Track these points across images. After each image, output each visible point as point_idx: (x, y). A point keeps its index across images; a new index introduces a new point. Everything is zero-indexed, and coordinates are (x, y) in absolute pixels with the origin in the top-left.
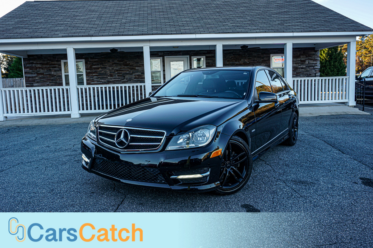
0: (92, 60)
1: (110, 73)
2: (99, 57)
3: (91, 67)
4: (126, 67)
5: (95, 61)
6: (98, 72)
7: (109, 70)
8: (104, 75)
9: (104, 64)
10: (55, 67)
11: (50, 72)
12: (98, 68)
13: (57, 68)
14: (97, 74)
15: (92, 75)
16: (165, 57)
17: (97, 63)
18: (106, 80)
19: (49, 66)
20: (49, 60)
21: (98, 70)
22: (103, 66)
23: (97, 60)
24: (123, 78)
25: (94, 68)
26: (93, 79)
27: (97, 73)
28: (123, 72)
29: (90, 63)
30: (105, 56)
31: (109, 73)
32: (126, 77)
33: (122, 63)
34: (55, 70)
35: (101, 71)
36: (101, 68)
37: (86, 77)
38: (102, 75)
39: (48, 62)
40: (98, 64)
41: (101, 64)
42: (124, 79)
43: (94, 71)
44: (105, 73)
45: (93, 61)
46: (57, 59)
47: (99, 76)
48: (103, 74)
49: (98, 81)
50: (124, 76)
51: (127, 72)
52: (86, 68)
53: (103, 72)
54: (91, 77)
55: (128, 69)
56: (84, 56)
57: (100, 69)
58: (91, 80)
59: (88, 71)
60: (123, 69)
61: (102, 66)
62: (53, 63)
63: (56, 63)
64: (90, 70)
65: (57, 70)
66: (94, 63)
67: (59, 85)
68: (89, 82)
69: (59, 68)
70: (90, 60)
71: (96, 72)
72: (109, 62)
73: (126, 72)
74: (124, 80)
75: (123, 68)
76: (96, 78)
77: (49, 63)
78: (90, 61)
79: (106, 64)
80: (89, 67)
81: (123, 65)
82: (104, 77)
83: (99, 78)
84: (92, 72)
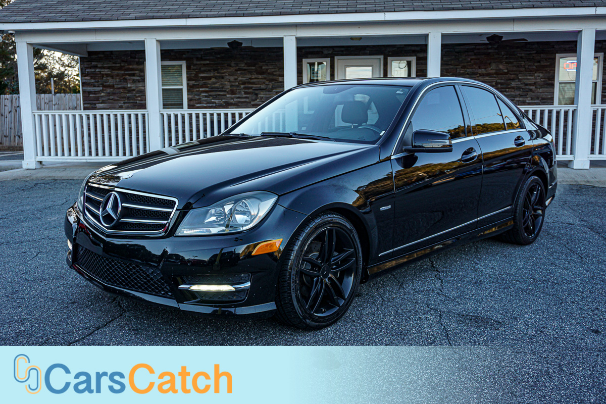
0: (198, 63)
1: (231, 87)
2: (212, 58)
3: (196, 75)
4: (260, 77)
5: (204, 64)
6: (210, 84)
7: (230, 81)
8: (220, 91)
9: (220, 71)
10: (134, 75)
11: (125, 84)
12: (210, 78)
13: (138, 76)
14: (207, 89)
15: (198, 90)
16: (336, 58)
17: (208, 68)
18: (223, 100)
19: (123, 72)
20: (123, 61)
21: (209, 82)
22: (218, 73)
23: (208, 62)
24: (254, 98)
25: (203, 77)
26: (200, 99)
27: (207, 87)
28: (255, 86)
29: (195, 68)
30: (223, 55)
31: (229, 87)
32: (259, 96)
33: (253, 68)
34: (133, 80)
35: (215, 83)
36: (215, 77)
37: (188, 95)
38: (216, 91)
39: (122, 65)
40: (210, 71)
41: (215, 70)
42: (256, 100)
43: (201, 83)
44: (221, 86)
45: (201, 64)
46: (137, 60)
47: (210, 93)
48: (217, 89)
49: (208, 103)
50: (257, 95)
51: (262, 86)
52: (187, 77)
53: (217, 85)
54: (195, 95)
55: (264, 81)
56: (185, 54)
57: (213, 80)
58: (195, 100)
59: (192, 83)
60: (255, 80)
61: (216, 74)
62: (131, 67)
63: (135, 66)
64: (196, 81)
65: (137, 80)
66: (202, 69)
67: (139, 107)
68: (192, 103)
69: (140, 76)
70: (195, 62)
71: (204, 85)
72: (229, 65)
73: (259, 86)
74: (256, 102)
75: (256, 78)
76: (206, 96)
77: (124, 66)
78: (196, 64)
79: (225, 71)
80: (193, 75)
81: (255, 73)
82: (219, 95)
83: (210, 95)
84: (198, 85)
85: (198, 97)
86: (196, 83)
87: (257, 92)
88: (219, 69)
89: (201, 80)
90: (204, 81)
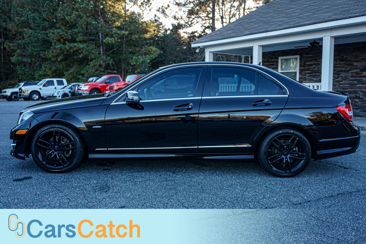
0: (306, 56)
2: (313, 52)
3: (305, 64)
4: (342, 63)
5: (309, 57)
6: (311, 69)
8: (317, 73)
10: (273, 65)
12: (311, 65)
13: (275, 65)
14: (310, 72)
15: (304, 72)
17: (311, 59)
18: (318, 78)
19: (268, 64)
20: (269, 57)
21: (311, 67)
22: (317, 61)
23: (311, 55)
24: (337, 77)
25: (308, 65)
26: (305, 78)
27: (310, 71)
28: (338, 69)
29: (304, 59)
32: (341, 75)
33: (338, 57)
34: (273, 67)
35: (315, 68)
36: (314, 64)
37: (299, 75)
38: (315, 73)
39: (268, 59)
40: (312, 60)
41: (315, 60)
42: (338, 78)
43: (307, 68)
44: (318, 70)
45: (307, 57)
46: (275, 56)
47: (311, 74)
49: (310, 80)
50: (339, 74)
51: (343, 69)
53: (316, 69)
54: (303, 75)
55: (344, 65)
56: (299, 51)
57: (314, 66)
58: (303, 78)
59: (302, 68)
61: (316, 63)
62: (272, 60)
63: (274, 60)
64: (304, 67)
65: (275, 67)
66: (308, 59)
68: (301, 80)
69: (276, 65)
70: (305, 56)
71: (308, 70)
73: (341, 69)
74: (338, 79)
75: (339, 64)
76: (309, 76)
77: (269, 60)
78: (305, 57)
80: (303, 63)
81: (339, 61)
82: (316, 75)
83: (311, 75)
84: (305, 69)
85: (304, 77)
86: (304, 68)
87: (339, 73)
88: (317, 59)
89: (307, 66)
90: (308, 67)
